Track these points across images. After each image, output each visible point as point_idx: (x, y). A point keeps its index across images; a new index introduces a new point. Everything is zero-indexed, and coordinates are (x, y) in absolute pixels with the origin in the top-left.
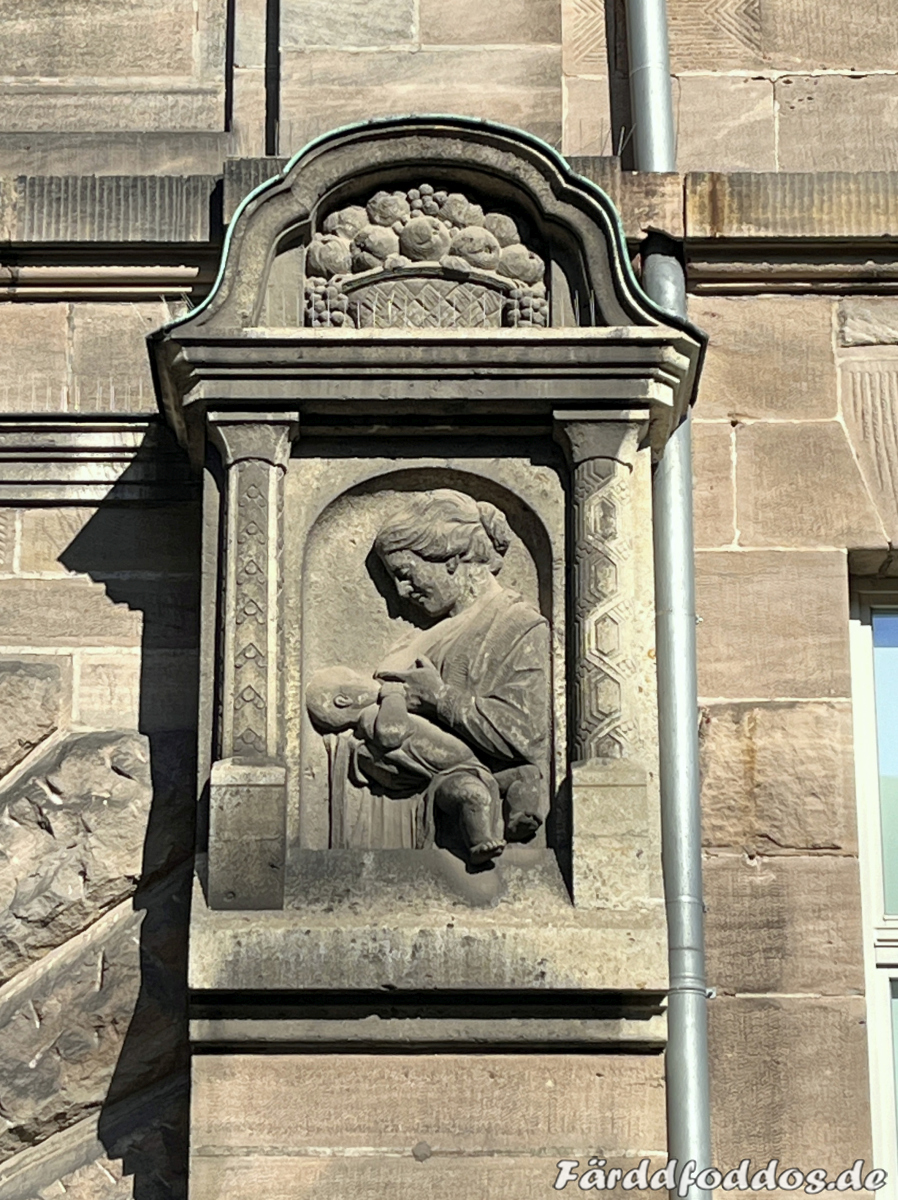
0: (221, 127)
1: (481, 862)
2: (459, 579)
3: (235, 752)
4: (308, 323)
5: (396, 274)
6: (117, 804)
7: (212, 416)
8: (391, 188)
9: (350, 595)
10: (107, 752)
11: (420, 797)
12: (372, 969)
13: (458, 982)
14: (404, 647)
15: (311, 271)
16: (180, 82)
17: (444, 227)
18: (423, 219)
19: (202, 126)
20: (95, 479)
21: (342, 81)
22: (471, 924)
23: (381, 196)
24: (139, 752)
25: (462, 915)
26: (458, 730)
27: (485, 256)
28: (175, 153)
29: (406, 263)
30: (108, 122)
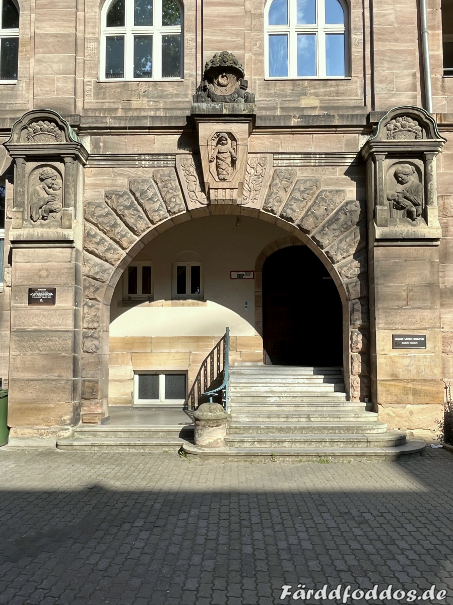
0: (363, 105)
1: (413, 220)
2: (408, 178)
3: (380, 204)
4: (387, 139)
5: (401, 131)
6: (356, 211)
7: (375, 153)
8: (399, 117)
9: (391, 180)
10: (354, 203)
11: (404, 210)
12: (401, 235)
13: (413, 237)
14: (400, 188)
15: (388, 130)
16: (357, 98)
17: (408, 123)
18: (404, 122)
19: (360, 105)
20: (349, 162)
21: (384, 98)
22: (415, 229)
23: (398, 118)
24: (358, 203)
25: (413, 228)
26: (411, 201)
27: (414, 128)
28: (358, 110)
29: (402, 129)
30: (346, 105)
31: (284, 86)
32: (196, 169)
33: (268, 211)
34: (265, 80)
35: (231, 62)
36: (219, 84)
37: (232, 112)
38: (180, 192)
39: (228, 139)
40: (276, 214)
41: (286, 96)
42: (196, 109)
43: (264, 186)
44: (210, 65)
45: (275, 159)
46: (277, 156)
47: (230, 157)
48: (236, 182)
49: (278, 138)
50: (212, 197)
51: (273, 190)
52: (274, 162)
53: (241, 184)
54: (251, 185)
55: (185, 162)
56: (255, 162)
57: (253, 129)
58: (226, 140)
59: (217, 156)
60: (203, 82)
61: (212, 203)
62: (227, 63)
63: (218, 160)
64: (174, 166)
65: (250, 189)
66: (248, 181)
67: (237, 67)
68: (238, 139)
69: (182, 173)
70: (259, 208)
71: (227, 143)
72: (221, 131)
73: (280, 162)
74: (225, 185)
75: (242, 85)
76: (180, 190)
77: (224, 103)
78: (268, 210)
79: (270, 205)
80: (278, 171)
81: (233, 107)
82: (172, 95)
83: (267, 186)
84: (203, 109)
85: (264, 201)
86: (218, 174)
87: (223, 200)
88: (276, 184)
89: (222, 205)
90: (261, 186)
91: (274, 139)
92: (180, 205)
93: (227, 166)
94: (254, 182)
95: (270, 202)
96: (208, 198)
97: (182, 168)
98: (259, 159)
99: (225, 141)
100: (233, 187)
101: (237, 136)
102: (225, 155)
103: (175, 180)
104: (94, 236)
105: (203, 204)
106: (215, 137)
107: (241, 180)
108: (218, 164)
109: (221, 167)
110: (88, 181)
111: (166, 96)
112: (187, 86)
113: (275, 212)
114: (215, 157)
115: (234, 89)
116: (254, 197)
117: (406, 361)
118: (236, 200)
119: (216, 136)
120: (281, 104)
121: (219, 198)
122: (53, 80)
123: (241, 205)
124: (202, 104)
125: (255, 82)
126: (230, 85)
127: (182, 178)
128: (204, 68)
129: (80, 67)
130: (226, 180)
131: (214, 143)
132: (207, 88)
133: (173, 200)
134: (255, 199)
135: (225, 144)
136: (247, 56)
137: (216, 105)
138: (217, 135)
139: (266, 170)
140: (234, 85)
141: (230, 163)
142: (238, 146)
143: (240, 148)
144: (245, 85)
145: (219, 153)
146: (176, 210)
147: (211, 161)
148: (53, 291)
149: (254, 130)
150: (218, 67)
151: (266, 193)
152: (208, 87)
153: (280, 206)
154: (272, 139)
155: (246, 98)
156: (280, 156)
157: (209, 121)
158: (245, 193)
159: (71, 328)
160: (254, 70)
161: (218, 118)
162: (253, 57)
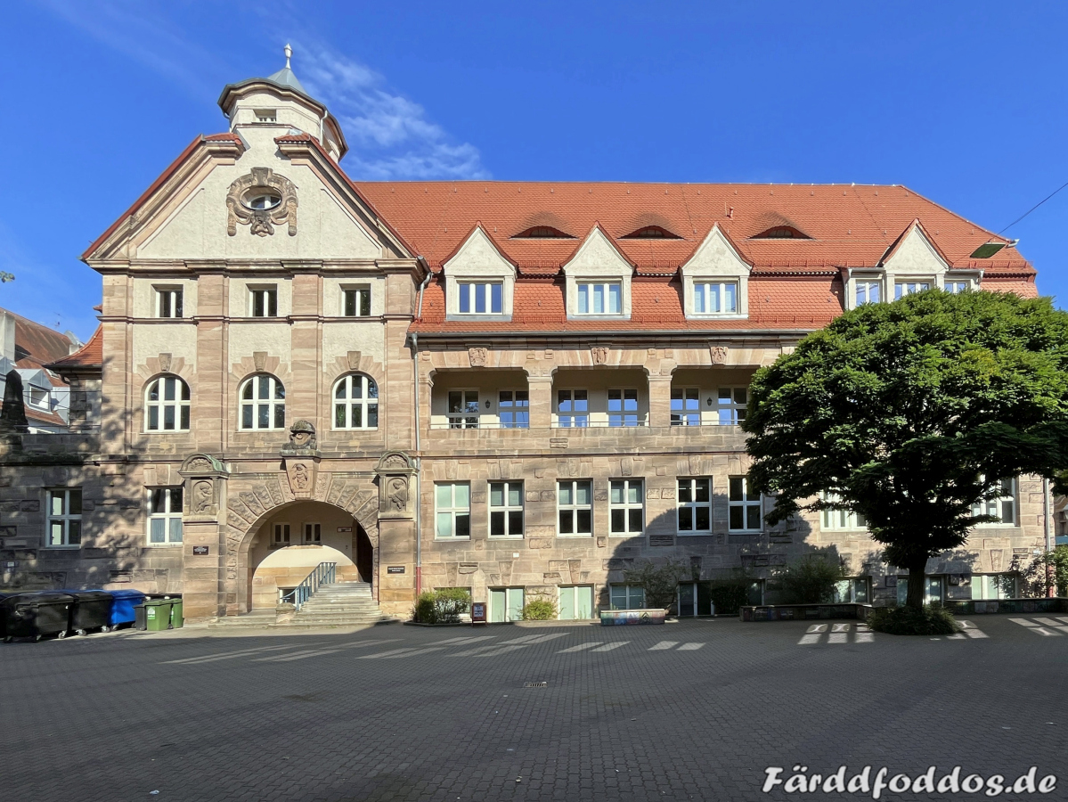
1: (400, 509)
2: (400, 487)
11: (396, 504)
12: (394, 517)
13: (399, 518)
14: (396, 491)
25: (400, 513)
26: (399, 498)
38: (280, 493)
43: (327, 490)
44: (296, 427)
46: (334, 474)
49: (334, 465)
52: (333, 477)
54: (318, 490)
58: (301, 468)
64: (276, 479)
65: (318, 492)
73: (336, 477)
80: (335, 482)
82: (278, 439)
85: (326, 498)
90: (325, 491)
92: (280, 500)
93: (303, 481)
95: (330, 498)
96: (296, 497)
102: (301, 476)
104: (233, 517)
110: (229, 487)
111: (274, 441)
117: (394, 580)
121: (301, 497)
122: (209, 433)
125: (324, 432)
128: (293, 428)
129: (225, 424)
134: (321, 497)
135: (300, 470)
145: (298, 474)
147: (294, 478)
148: (207, 548)
150: (300, 428)
151: (328, 494)
152: (293, 440)
154: (331, 465)
156: (336, 474)
158: (315, 494)
159: (217, 567)
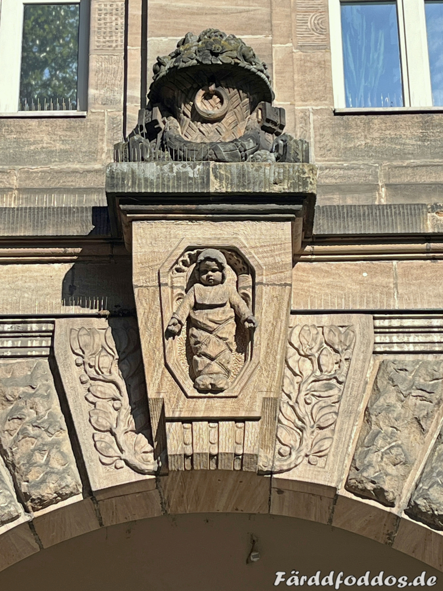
31: (397, 128)
32: (120, 362)
33: (364, 493)
34: (336, 114)
35: (235, 54)
36: (197, 116)
37: (238, 186)
38: (65, 434)
39: (228, 267)
40: (392, 505)
41: (403, 155)
42: (123, 179)
43: (349, 413)
44: (169, 64)
45: (379, 331)
46: (386, 323)
47: (232, 321)
48: (253, 398)
49: (387, 272)
50: (174, 446)
51: (377, 424)
52: (378, 340)
53: (272, 404)
54: (303, 410)
55: (85, 339)
56: (314, 340)
57: (304, 244)
58: (221, 268)
59: (189, 318)
60: (145, 112)
61: (172, 467)
62: (220, 57)
63: (195, 331)
64: (46, 352)
65: (300, 424)
66: (294, 396)
67: (253, 68)
68: (259, 265)
69: (71, 375)
70: (333, 485)
71: (223, 277)
72: (202, 243)
73: (395, 338)
74: (217, 407)
75: (268, 121)
76: (65, 427)
77: (212, 163)
78: (365, 490)
79: (370, 473)
80: (391, 368)
81: (242, 175)
82: (50, 153)
83: (358, 413)
84: (146, 180)
85: (348, 462)
86: (194, 375)
87: (211, 456)
88: (389, 408)
89: (206, 472)
90: (337, 414)
91: (373, 273)
92: (61, 475)
93: (224, 347)
94: (314, 400)
95: (370, 465)
96: (160, 450)
97: (75, 357)
98: (326, 330)
99: (219, 274)
100: (243, 414)
101: (255, 259)
102: (216, 314)
103: (48, 396)
105: (142, 472)
106: (184, 263)
107: (269, 391)
108: (192, 340)
109: (204, 349)
111: (31, 158)
112: (97, 130)
113: (390, 497)
114: (184, 322)
115: (243, 131)
116: (316, 449)
118: (254, 457)
119: (187, 258)
120: (387, 176)
121: (197, 451)
123: (271, 473)
124: (142, 164)
125: (305, 119)
126: (229, 119)
127: (73, 388)
128: (150, 74)
130: (222, 390)
131: (181, 280)
132: (160, 129)
133: (40, 459)
134: (320, 454)
135: (216, 283)
136: (279, 50)
137: (189, 169)
138: (190, 255)
139: (353, 362)
140: (243, 120)
141: (231, 339)
142: (257, 287)
143: (265, 294)
144: (277, 119)
145: (197, 306)
146: (47, 491)
147: (169, 334)
149: (308, 248)
150: (193, 66)
151: (355, 435)
152: (162, 126)
153: (405, 477)
154: (365, 274)
155: (281, 151)
156: (395, 323)
157: (164, 216)
158: (283, 434)
160: (301, 86)
161: (193, 207)
162: (298, 54)
